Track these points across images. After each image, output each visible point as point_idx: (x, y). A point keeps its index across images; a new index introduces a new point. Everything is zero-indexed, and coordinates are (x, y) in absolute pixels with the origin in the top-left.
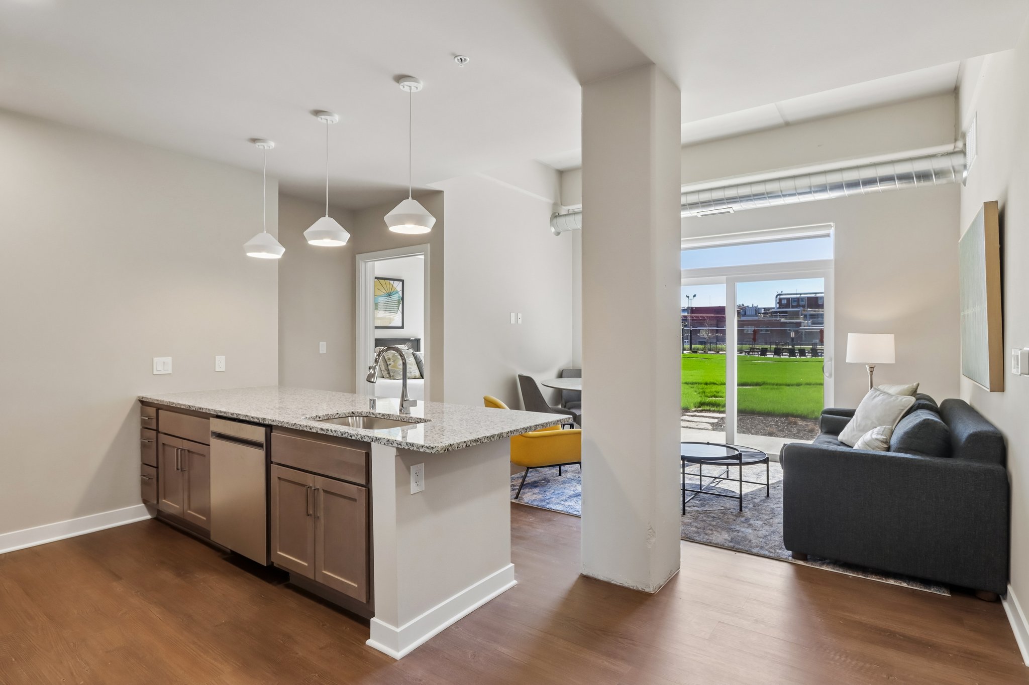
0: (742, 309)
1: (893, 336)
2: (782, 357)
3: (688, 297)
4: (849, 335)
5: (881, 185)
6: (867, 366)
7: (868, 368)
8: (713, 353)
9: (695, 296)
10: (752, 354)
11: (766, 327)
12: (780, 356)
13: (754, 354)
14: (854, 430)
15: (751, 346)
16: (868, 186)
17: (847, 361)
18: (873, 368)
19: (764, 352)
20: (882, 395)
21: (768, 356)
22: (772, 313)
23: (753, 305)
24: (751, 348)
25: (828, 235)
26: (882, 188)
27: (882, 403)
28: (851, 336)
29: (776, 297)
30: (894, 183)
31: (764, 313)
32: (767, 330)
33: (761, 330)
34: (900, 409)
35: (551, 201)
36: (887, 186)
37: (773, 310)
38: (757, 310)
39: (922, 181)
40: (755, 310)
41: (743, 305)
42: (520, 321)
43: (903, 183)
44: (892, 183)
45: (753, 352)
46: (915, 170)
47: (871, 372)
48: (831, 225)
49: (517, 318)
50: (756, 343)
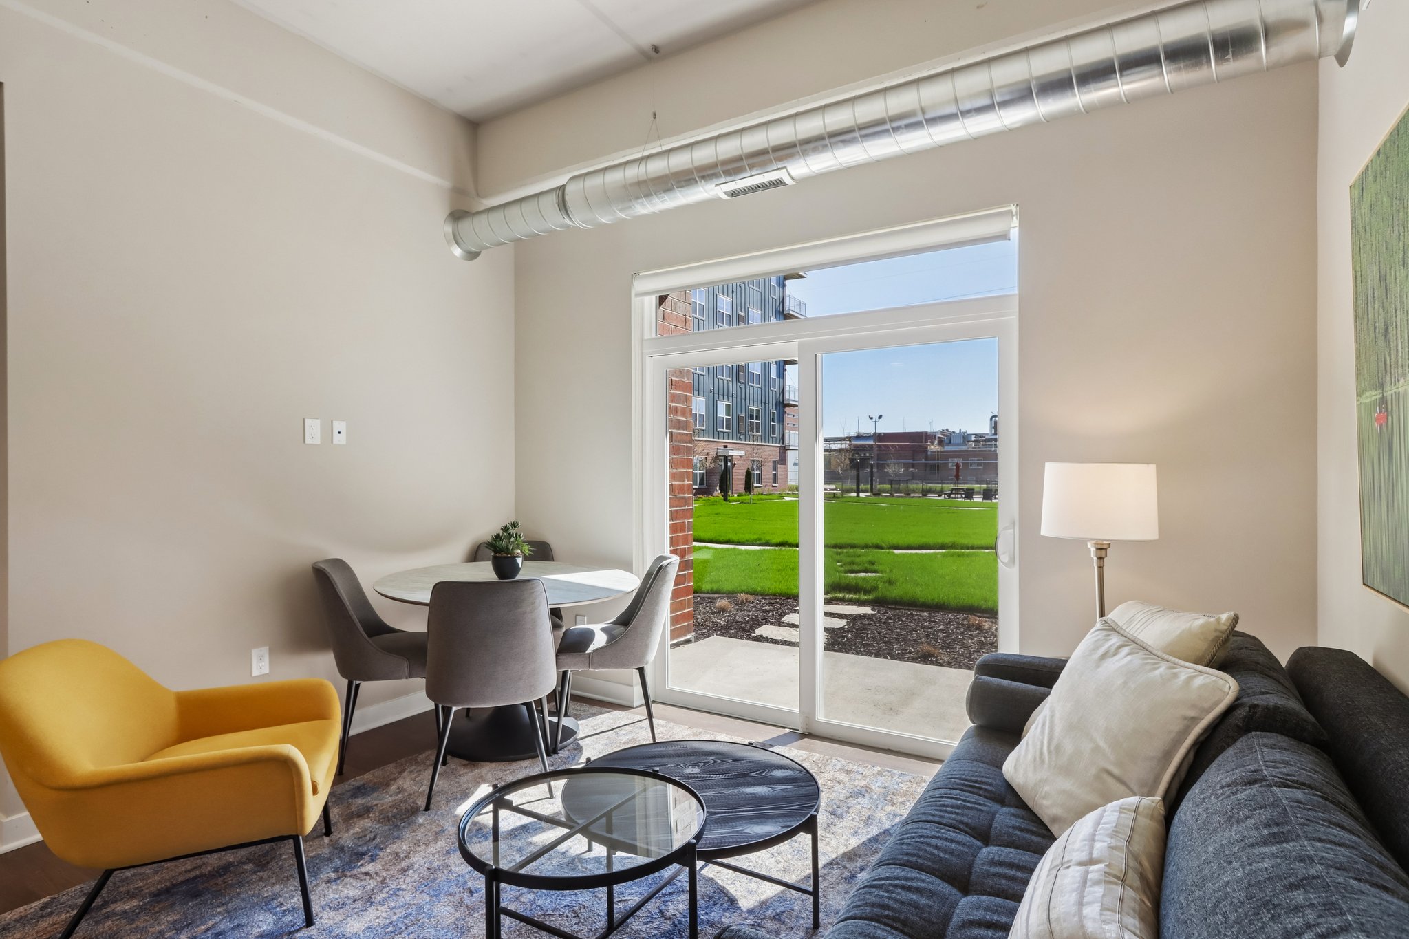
0: (945, 436)
1: (1153, 467)
2: (993, 501)
3: (871, 418)
4: (1048, 465)
5: (1125, 79)
6: (1089, 545)
7: (1093, 549)
8: (902, 497)
9: (880, 417)
10: (955, 498)
11: (978, 460)
12: (991, 500)
13: (958, 498)
14: (1043, 762)
15: (952, 486)
16: (1092, 86)
17: (1043, 533)
18: (1106, 549)
19: (969, 494)
20: (1126, 650)
21: (975, 500)
22: (985, 441)
23: (960, 430)
24: (953, 489)
25: (1004, 236)
26: (1126, 87)
27: (1125, 683)
28: (1049, 467)
29: (991, 419)
30: (1156, 71)
31: (975, 441)
32: (979, 464)
33: (971, 464)
34: (1185, 718)
35: (446, 184)
36: (1141, 80)
37: (987, 437)
38: (965, 437)
39: (1230, 56)
40: (963, 437)
41: (947, 430)
42: (339, 440)
43: (1180, 69)
44: (1154, 70)
45: (955, 494)
46: (1213, 27)
47: (1100, 558)
48: (1011, 211)
49: (328, 432)
50: (959, 482)
